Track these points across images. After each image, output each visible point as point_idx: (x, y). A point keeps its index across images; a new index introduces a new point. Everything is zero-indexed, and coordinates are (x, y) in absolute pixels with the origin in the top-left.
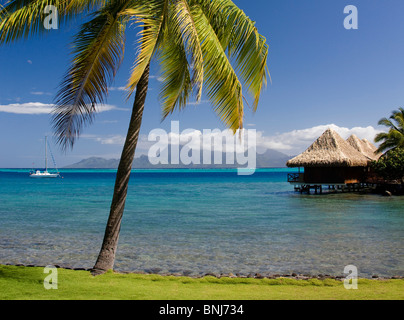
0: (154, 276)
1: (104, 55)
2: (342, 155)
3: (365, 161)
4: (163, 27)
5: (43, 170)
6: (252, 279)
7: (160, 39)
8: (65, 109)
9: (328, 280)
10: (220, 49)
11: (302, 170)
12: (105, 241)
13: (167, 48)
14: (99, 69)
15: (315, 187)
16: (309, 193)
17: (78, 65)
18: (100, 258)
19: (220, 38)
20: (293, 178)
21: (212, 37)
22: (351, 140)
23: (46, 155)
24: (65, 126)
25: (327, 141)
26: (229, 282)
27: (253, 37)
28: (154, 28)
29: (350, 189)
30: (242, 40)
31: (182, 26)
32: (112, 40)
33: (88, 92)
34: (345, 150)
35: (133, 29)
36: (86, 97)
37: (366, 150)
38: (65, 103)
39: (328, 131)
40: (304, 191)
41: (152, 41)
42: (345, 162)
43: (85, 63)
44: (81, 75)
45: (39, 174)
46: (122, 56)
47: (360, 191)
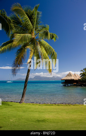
0: (33, 104)
1: (22, 56)
2: (73, 78)
3: (78, 79)
4: (35, 50)
5: (9, 81)
6: (54, 104)
7: (34, 53)
8: (14, 68)
9: (70, 105)
10: (47, 55)
11: (64, 81)
12: (22, 96)
13: (36, 55)
14: (21, 59)
15: (67, 85)
16: (66, 86)
17: (17, 58)
18: (21, 100)
19: (47, 53)
20: (62, 83)
21: (45, 52)
22: (75, 75)
23: (10, 78)
24: (14, 71)
25: (70, 75)
26: (49, 105)
27: (54, 52)
28: (33, 50)
29: (75, 85)
30: (52, 53)
31: (39, 50)
32: (24, 53)
33: (19, 64)
34: (74, 77)
35: (28, 51)
36: (18, 65)
37: (78, 77)
38: (14, 67)
39: (70, 73)
40: (65, 86)
41: (32, 53)
42: (73, 79)
43: (18, 58)
44: (17, 61)
45: (8, 82)
46: (26, 57)
47: (77, 85)
